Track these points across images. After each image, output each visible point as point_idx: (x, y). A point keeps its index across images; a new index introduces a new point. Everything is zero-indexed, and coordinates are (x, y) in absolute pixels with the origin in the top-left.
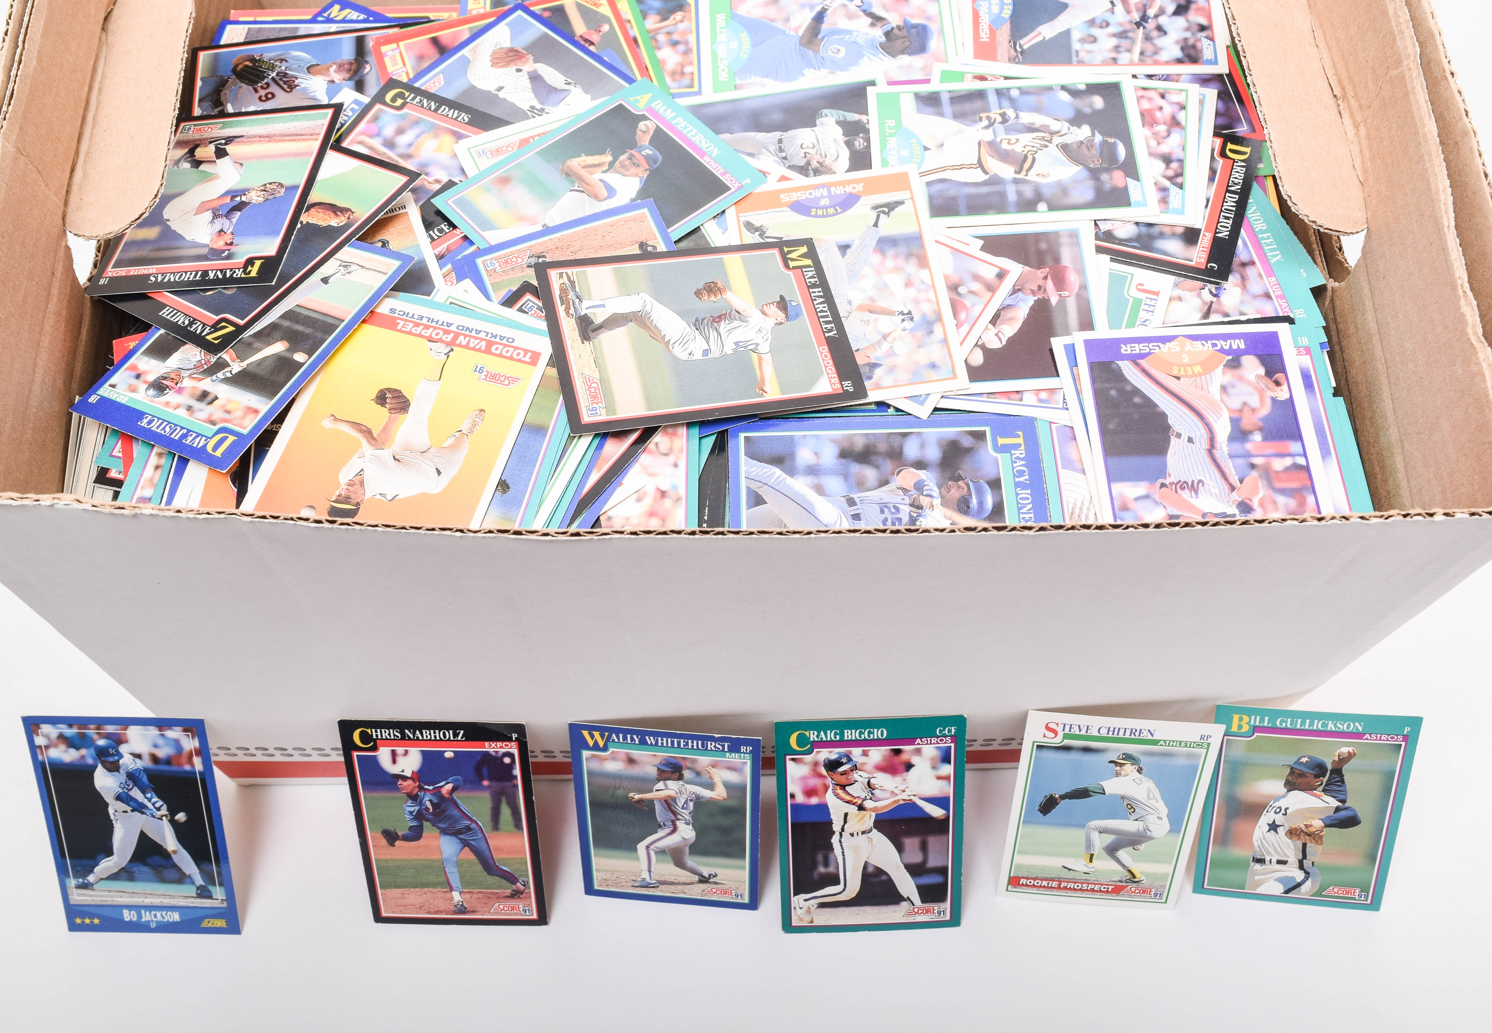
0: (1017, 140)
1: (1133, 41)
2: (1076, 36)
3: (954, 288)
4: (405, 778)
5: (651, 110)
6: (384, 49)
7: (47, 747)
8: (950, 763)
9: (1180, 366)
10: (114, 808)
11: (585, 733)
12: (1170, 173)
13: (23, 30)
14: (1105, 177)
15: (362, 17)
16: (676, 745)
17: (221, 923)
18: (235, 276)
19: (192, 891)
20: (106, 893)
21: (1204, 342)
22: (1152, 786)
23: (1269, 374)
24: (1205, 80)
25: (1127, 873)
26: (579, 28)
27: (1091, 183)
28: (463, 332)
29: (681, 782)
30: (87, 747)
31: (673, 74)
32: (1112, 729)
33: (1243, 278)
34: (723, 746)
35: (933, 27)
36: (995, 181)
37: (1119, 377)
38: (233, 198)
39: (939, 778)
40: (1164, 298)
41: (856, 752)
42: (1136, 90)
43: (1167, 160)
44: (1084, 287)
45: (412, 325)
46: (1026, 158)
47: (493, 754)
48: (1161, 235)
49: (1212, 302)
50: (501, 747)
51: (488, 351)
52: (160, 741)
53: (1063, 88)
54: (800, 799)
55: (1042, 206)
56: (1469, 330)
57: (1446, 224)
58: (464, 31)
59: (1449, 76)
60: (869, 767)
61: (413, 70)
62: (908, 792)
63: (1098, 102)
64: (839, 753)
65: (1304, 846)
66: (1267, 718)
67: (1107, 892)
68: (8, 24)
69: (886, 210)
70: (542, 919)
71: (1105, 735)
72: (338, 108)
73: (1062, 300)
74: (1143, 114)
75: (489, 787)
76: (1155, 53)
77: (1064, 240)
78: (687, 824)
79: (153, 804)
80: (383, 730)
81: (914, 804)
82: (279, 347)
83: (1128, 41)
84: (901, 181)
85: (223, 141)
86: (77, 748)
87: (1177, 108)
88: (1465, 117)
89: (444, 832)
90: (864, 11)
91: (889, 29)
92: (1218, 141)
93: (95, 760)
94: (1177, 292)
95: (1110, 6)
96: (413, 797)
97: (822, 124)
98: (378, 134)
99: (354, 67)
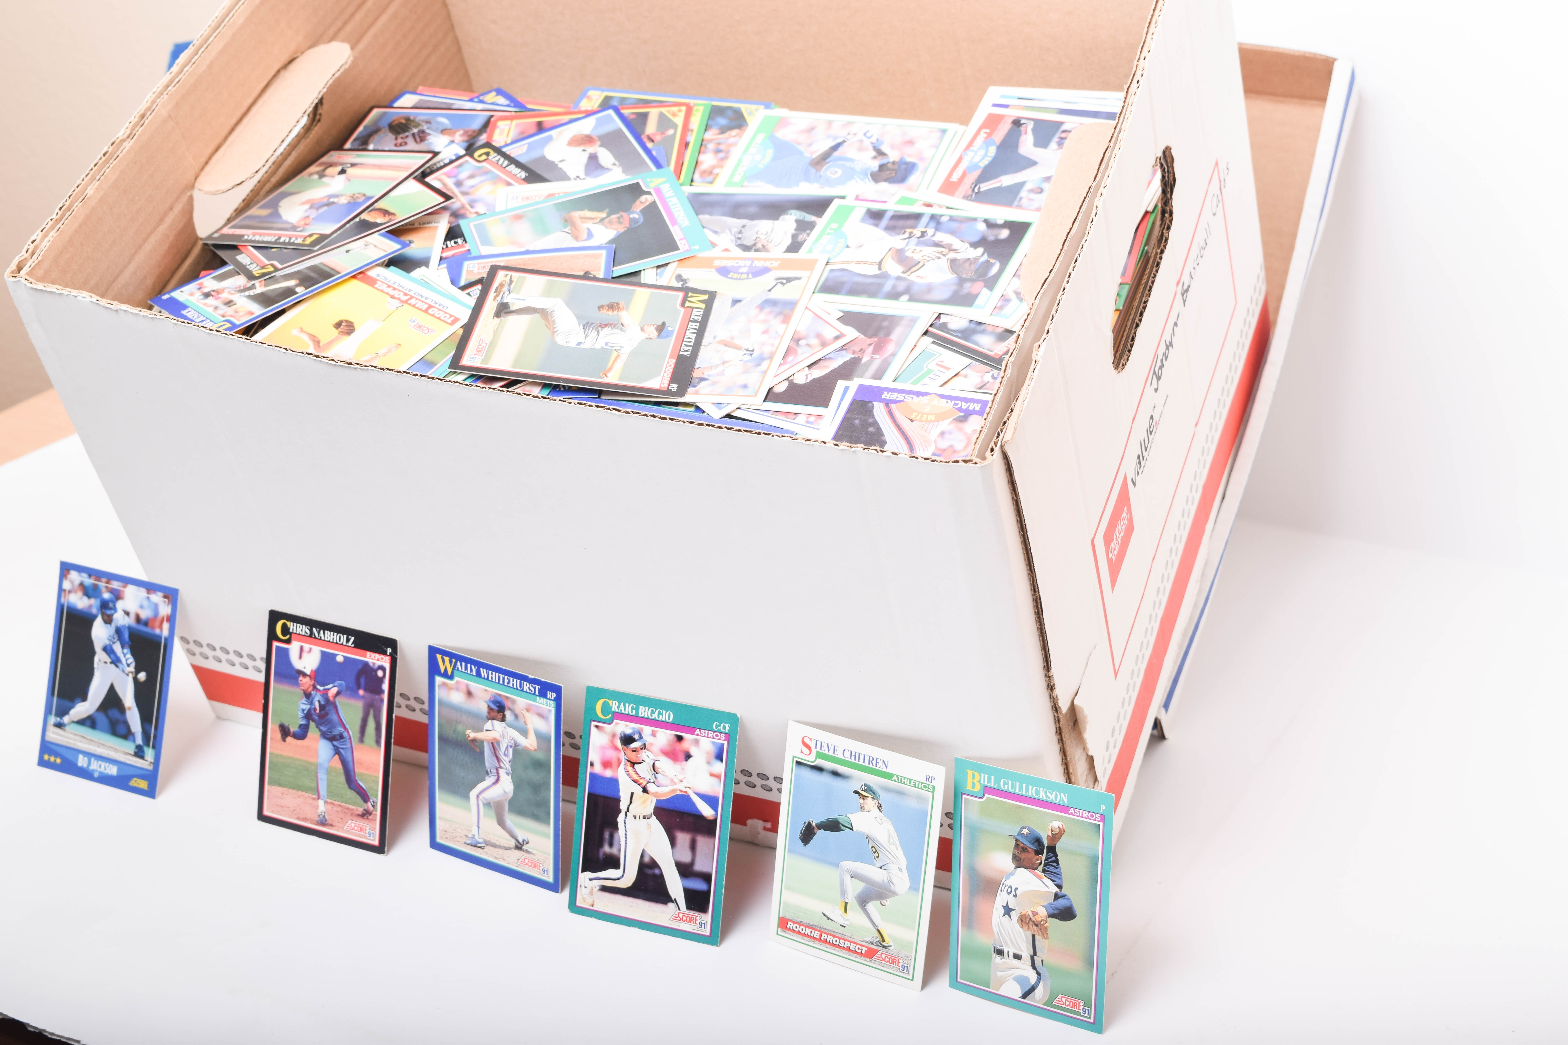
0: (921, 251)
3: (797, 340)
4: (304, 675)
5: (657, 189)
6: (499, 123)
7: (70, 592)
8: (722, 761)
9: (919, 414)
10: (100, 657)
11: (439, 657)
15: (505, 102)
16: (501, 682)
17: (143, 784)
18: (296, 242)
19: (130, 747)
20: (72, 736)
22: (892, 829)
25: (877, 934)
27: (953, 288)
28: (418, 297)
29: (503, 724)
30: (95, 597)
32: (853, 754)
34: (535, 688)
35: (921, 166)
36: (883, 276)
37: (870, 412)
38: (329, 199)
39: (712, 775)
41: (647, 730)
44: (893, 355)
45: (385, 286)
46: (919, 262)
47: (371, 665)
48: (983, 332)
49: (988, 382)
50: (378, 660)
51: (427, 309)
52: (146, 603)
53: (986, 221)
54: (598, 769)
58: (564, 119)
60: (656, 749)
61: (510, 139)
62: (685, 784)
63: (1004, 234)
64: (633, 728)
65: (1034, 936)
66: (993, 777)
67: (861, 954)
69: (785, 281)
70: (382, 848)
71: (848, 759)
73: (870, 361)
75: (363, 697)
77: (904, 322)
78: (508, 774)
79: (126, 660)
80: (298, 625)
81: (688, 796)
82: (291, 283)
84: (809, 265)
85: (350, 165)
86: (89, 597)
89: (324, 735)
90: (873, 147)
91: (886, 162)
93: (98, 610)
96: (308, 696)
97: (784, 219)
98: (455, 176)
99: (475, 134)
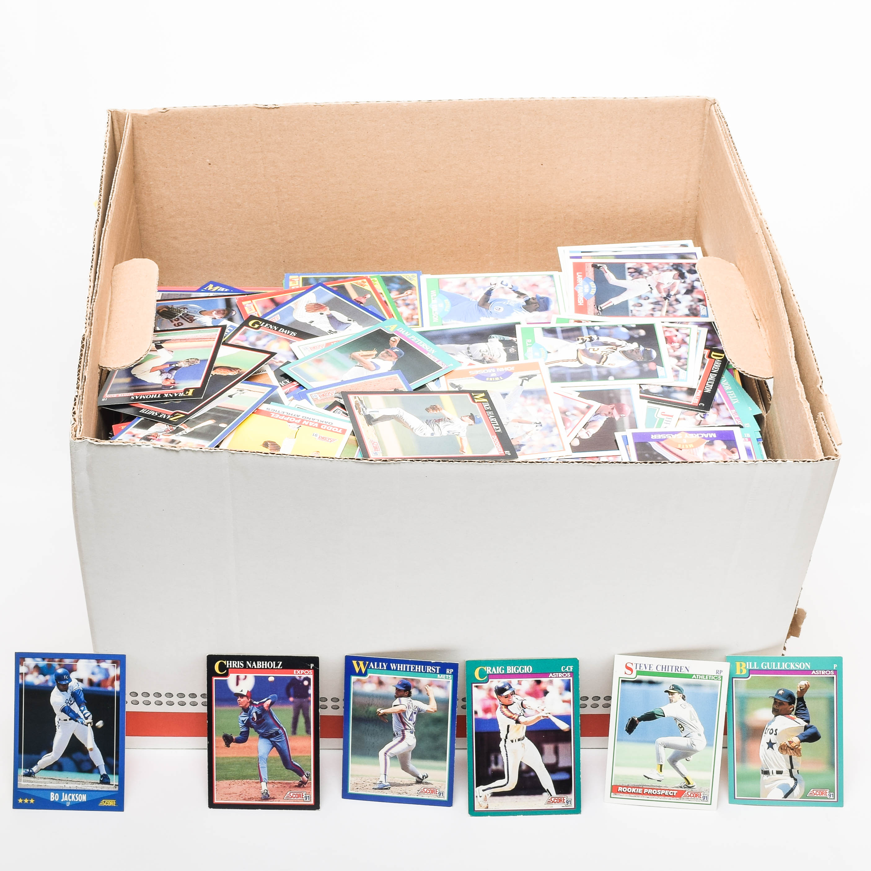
0: (598, 349)
1: (662, 306)
2: (631, 303)
3: (564, 413)
4: (242, 696)
5: (396, 332)
6: (244, 303)
7: (26, 674)
8: (570, 691)
9: (682, 444)
10: (60, 716)
11: (355, 662)
12: (680, 364)
13: (98, 266)
14: (645, 365)
15: (227, 290)
16: (408, 670)
17: (112, 803)
18: (179, 395)
20: (42, 780)
21: (695, 434)
22: (693, 710)
23: (729, 448)
24: (702, 325)
25: (684, 780)
26: (354, 295)
27: (638, 368)
28: (306, 419)
29: (409, 699)
30: (50, 674)
31: (407, 319)
32: (664, 667)
33: (718, 410)
34: (436, 669)
35: (552, 299)
36: (586, 367)
37: (650, 448)
38: (170, 365)
39: (564, 701)
40: (675, 420)
41: (514, 682)
42: (663, 328)
43: (679, 358)
44: (633, 412)
45: (279, 415)
46: (603, 356)
47: (298, 678)
48: (675, 391)
49: (701, 421)
50: (303, 674)
51: (319, 426)
52: (97, 670)
53: (623, 326)
54: (481, 715)
55: (611, 378)
56: (800, 396)
57: (791, 356)
58: (289, 296)
59: (792, 296)
60: (522, 692)
61: (261, 313)
62: (546, 711)
63: (642, 333)
64: (504, 682)
65: (791, 757)
66: (755, 663)
67: (673, 796)
68: (92, 263)
69: (527, 379)
70: (316, 806)
71: (661, 671)
72: (224, 328)
73: (621, 419)
74: (666, 338)
75: (293, 702)
76: (674, 312)
77: (623, 393)
78: (411, 733)
79: (84, 715)
80: (233, 662)
81: (550, 719)
82: (211, 422)
83: (660, 306)
84: (535, 366)
85: (159, 342)
86: (44, 675)
87: (685, 336)
88: (799, 312)
89: (262, 736)
90: (514, 290)
91: (528, 299)
92: (707, 352)
93: (54, 683)
94: (683, 416)
95: (650, 290)
96: (246, 710)
97: (491, 341)
98: (246, 340)
99: (226, 312)
